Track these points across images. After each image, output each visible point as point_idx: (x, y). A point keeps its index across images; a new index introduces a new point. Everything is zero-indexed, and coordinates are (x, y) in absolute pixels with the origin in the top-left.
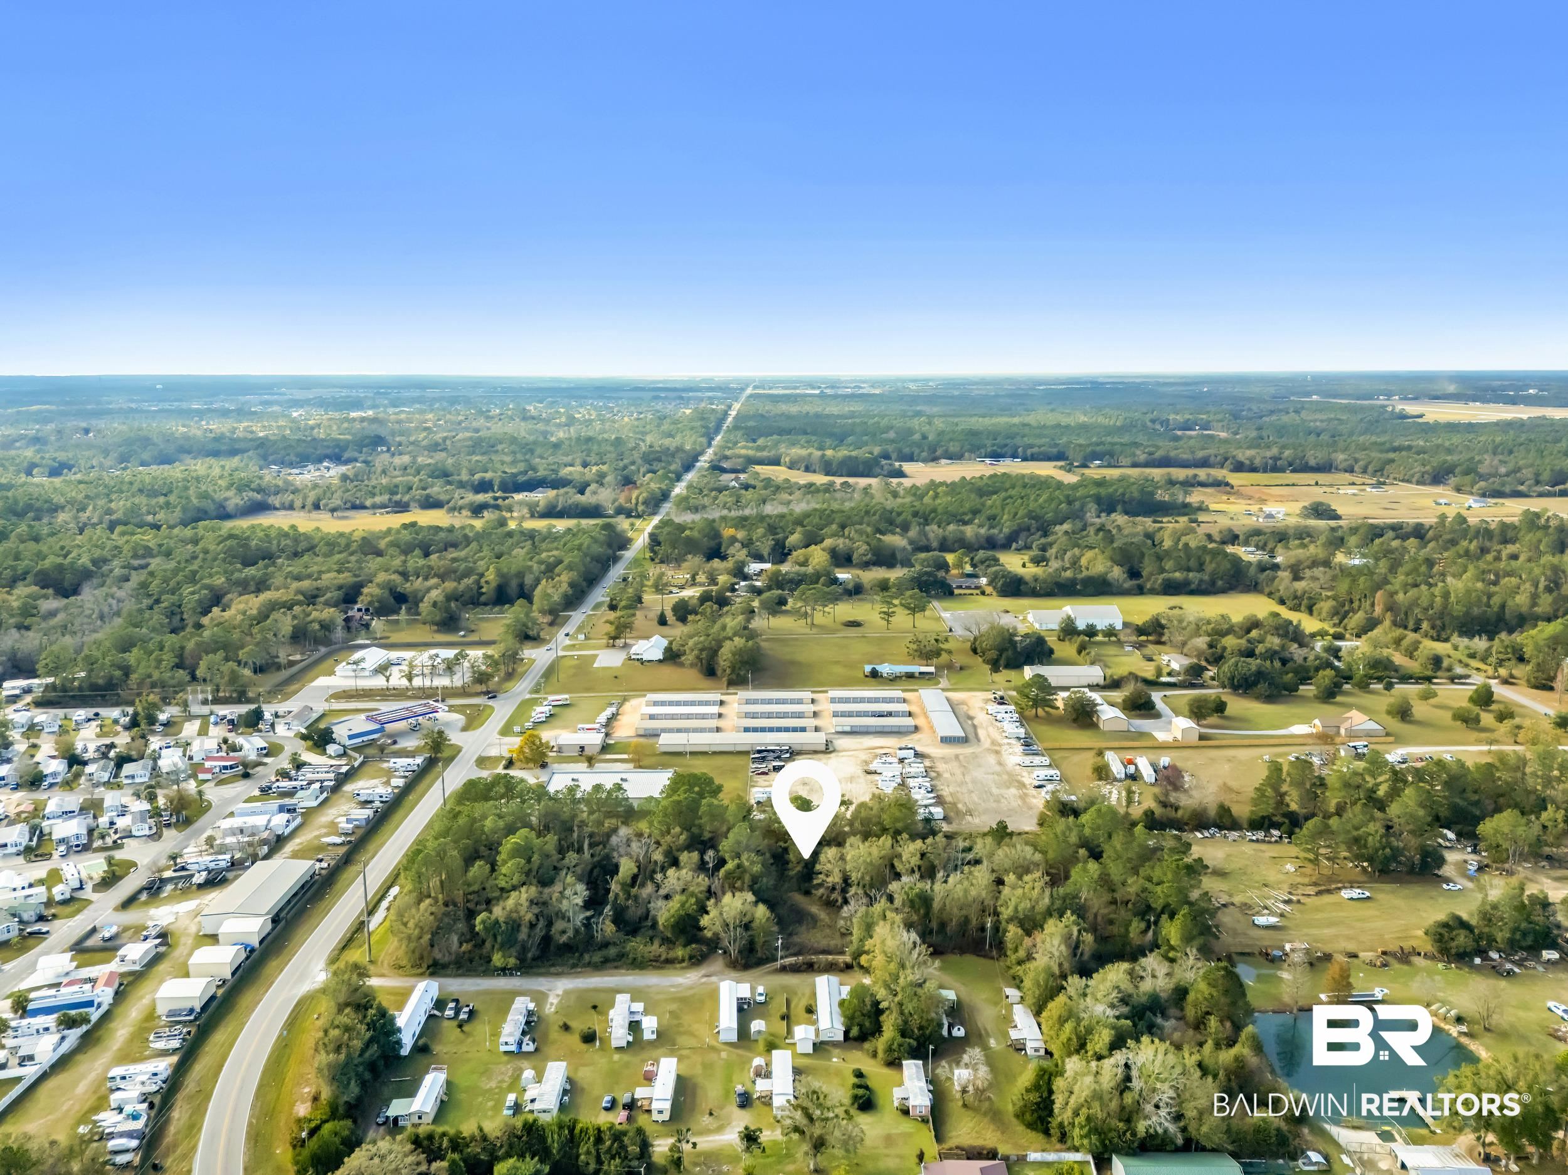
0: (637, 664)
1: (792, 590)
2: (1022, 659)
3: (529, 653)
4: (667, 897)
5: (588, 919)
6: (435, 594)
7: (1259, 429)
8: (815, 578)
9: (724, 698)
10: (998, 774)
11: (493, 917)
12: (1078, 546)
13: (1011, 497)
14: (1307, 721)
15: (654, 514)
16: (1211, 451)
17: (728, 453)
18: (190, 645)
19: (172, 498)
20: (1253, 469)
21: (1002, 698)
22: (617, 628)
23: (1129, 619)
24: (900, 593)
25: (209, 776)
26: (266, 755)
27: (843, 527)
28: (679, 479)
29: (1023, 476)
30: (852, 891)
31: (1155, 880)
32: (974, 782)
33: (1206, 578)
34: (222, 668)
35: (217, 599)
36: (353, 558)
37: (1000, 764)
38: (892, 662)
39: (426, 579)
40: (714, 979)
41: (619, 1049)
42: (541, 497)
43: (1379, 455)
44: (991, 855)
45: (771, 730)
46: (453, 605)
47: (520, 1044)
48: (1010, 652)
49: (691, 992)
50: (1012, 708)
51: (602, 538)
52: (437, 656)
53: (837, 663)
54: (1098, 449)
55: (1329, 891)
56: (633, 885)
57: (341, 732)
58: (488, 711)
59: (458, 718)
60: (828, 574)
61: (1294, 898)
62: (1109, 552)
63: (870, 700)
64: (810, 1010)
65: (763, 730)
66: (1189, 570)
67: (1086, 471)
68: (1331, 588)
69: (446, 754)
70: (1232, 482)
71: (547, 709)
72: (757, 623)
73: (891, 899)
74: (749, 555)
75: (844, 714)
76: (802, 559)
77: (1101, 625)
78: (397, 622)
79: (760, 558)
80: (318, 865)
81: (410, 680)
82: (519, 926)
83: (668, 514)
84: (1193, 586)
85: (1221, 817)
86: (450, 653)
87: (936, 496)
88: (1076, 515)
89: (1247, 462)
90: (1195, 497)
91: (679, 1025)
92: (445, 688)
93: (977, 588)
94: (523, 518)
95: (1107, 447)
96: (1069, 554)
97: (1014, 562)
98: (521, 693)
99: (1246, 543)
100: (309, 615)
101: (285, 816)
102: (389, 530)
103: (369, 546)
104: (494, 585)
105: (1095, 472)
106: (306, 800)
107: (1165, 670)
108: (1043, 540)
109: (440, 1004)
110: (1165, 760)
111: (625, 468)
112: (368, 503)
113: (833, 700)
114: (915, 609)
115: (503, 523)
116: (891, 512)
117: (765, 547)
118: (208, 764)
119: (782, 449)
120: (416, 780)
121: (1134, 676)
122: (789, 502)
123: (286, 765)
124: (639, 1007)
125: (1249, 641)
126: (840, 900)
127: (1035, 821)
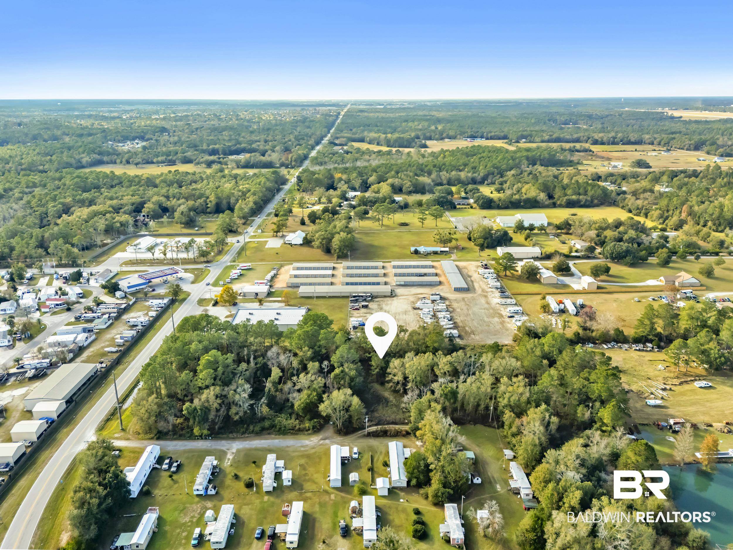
0: (289, 246)
1: (371, 206)
2: (496, 243)
3: (231, 240)
4: (299, 391)
5: (251, 405)
6: (183, 208)
7: (603, 124)
8: (384, 200)
9: (335, 265)
10: (488, 309)
11: (193, 406)
12: (520, 182)
13: (483, 157)
14: (656, 278)
15: (300, 166)
16: (581, 134)
17: (338, 135)
18: (47, 235)
19: (54, 157)
20: (603, 143)
21: (486, 265)
22: (278, 226)
23: (551, 221)
24: (428, 208)
25: (48, 310)
26: (81, 298)
27: (397, 173)
28: (313, 148)
29: (488, 147)
30: (409, 385)
31: (592, 381)
32: (474, 314)
33: (589, 199)
34: (63, 248)
35: (67, 210)
36: (141, 189)
37: (488, 303)
38: (426, 245)
39: (178, 199)
40: (327, 441)
41: (268, 493)
42: (242, 157)
43: (666, 136)
44: (490, 363)
45: (361, 284)
46: (191, 213)
47: (207, 489)
48: (489, 240)
49: (313, 451)
50: (492, 271)
51: (272, 178)
52: (179, 242)
53: (396, 245)
54: (525, 133)
55: (686, 382)
56: (279, 383)
57: (123, 284)
58: (207, 272)
59: (190, 276)
60: (390, 197)
61: (668, 387)
62: (537, 185)
63: (414, 267)
64: (386, 464)
65: (356, 284)
66: (579, 194)
67: (519, 145)
68: (656, 204)
69: (181, 297)
70: (593, 149)
71: (238, 271)
72: (353, 224)
73: (433, 392)
74: (349, 187)
75: (400, 275)
76: (376, 190)
77: (537, 224)
78: (162, 222)
79: (354, 189)
80: (99, 366)
81: (165, 255)
82: (209, 410)
83: (307, 166)
84: (582, 203)
85: (617, 335)
86: (186, 240)
87: (445, 157)
88: (517, 166)
89: (600, 140)
90: (576, 157)
91: (306, 474)
92: (185, 259)
93: (468, 204)
94: (233, 168)
95: (529, 133)
96: (516, 186)
97: (486, 191)
98: (225, 262)
99: (606, 180)
100: (114, 219)
101: (86, 335)
102: (162, 174)
103: (151, 183)
104: (214, 203)
105: (523, 144)
106: (99, 324)
107: (574, 249)
108: (501, 179)
109: (160, 460)
110: (580, 301)
111: (286, 142)
112: (155, 160)
113: (394, 267)
114: (437, 216)
115: (222, 170)
116: (422, 165)
117: (357, 183)
118: (48, 303)
119: (366, 133)
120: (163, 312)
121: (556, 252)
122: (369, 161)
123: (91, 304)
124: (281, 463)
125: (619, 233)
126: (402, 390)
127: (511, 338)
